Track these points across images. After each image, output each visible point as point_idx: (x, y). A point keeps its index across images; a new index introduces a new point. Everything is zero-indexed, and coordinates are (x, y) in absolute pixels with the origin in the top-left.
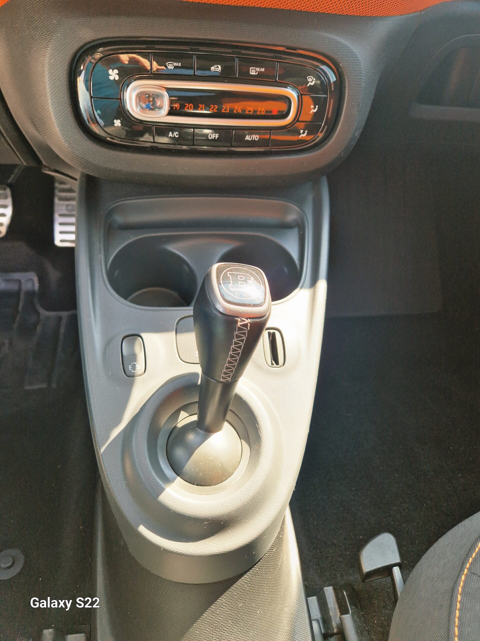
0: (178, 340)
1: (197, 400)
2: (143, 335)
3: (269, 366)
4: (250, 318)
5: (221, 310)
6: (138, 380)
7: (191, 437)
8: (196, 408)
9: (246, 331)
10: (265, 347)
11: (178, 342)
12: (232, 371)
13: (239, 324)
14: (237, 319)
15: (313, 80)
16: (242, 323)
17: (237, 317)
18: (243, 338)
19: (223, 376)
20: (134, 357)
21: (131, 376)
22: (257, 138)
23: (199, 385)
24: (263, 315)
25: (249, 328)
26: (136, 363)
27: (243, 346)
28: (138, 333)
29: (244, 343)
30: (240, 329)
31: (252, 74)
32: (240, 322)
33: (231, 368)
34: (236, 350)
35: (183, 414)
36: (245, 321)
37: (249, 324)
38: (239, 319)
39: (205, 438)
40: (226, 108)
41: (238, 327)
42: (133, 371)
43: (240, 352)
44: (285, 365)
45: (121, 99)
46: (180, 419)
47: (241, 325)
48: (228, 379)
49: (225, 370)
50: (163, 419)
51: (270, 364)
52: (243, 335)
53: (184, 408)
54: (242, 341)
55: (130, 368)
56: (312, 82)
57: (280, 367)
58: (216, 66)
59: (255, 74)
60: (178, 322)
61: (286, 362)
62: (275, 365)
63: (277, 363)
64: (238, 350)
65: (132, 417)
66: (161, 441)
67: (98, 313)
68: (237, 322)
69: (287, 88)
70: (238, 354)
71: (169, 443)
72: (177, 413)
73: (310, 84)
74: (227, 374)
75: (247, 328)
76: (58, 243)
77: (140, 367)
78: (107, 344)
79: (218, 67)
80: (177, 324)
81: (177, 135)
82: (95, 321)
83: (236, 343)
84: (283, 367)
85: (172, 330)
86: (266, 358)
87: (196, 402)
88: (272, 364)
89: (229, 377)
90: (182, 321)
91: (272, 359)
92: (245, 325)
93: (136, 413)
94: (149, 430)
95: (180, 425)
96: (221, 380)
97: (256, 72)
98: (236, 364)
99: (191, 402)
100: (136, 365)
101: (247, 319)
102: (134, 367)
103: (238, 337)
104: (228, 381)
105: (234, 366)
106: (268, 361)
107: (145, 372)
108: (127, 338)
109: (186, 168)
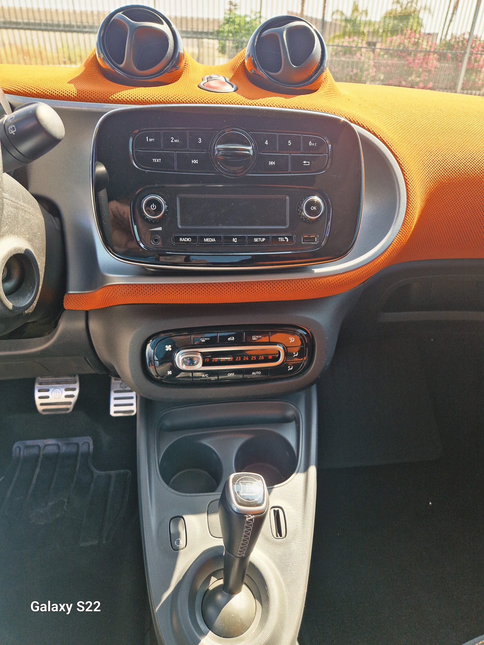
0: (209, 520)
1: (223, 567)
2: (185, 517)
3: (275, 538)
4: (254, 515)
5: (235, 510)
6: (181, 552)
7: (219, 597)
8: (222, 574)
9: (252, 523)
10: (271, 522)
11: (209, 521)
12: (245, 550)
13: (247, 519)
14: (245, 516)
15: (293, 339)
16: (249, 519)
17: (246, 515)
18: (250, 528)
19: (239, 553)
20: (178, 535)
21: (177, 550)
22: (259, 373)
23: (224, 556)
24: (263, 511)
25: (254, 522)
26: (180, 539)
27: (251, 533)
28: (181, 515)
29: (251, 531)
30: (248, 522)
31: (254, 339)
32: (248, 518)
33: (244, 548)
34: (246, 536)
35: (213, 579)
36: (251, 517)
37: (254, 519)
38: (247, 516)
39: (229, 599)
40: (239, 358)
41: (247, 521)
42: (177, 546)
43: (249, 537)
44: (286, 536)
45: (172, 360)
46: (211, 583)
47: (248, 520)
48: (243, 555)
49: (240, 549)
50: (200, 583)
51: (275, 536)
52: (250, 526)
53: (214, 574)
54: (250, 530)
55: (175, 543)
56: (292, 340)
57: (283, 538)
58: (231, 338)
59: (255, 339)
60: (209, 505)
61: (287, 534)
62: (279, 537)
63: (281, 536)
64: (248, 536)
65: (177, 583)
66: (198, 602)
67: (154, 500)
68: (246, 518)
69: (277, 345)
70: (248, 538)
71: (204, 603)
72: (208, 579)
73: (291, 341)
74: (242, 552)
75: (253, 522)
76: (112, 413)
77: (182, 542)
78: (160, 525)
79: (232, 338)
80: (208, 506)
81: (207, 376)
82: (152, 507)
83: (246, 532)
84: (285, 538)
85: (205, 512)
86: (272, 531)
87: (222, 569)
88: (277, 536)
89: (243, 553)
90: (212, 504)
91: (277, 532)
92: (252, 520)
93: (180, 579)
94: (190, 593)
95: (211, 588)
96: (238, 556)
97: (256, 338)
98: (247, 545)
99: (219, 569)
100: (180, 540)
101: (252, 515)
102: (178, 543)
103: (247, 527)
104: (242, 556)
105: (246, 546)
106: (273, 534)
107: (186, 546)
108: (173, 519)
109: (214, 394)
